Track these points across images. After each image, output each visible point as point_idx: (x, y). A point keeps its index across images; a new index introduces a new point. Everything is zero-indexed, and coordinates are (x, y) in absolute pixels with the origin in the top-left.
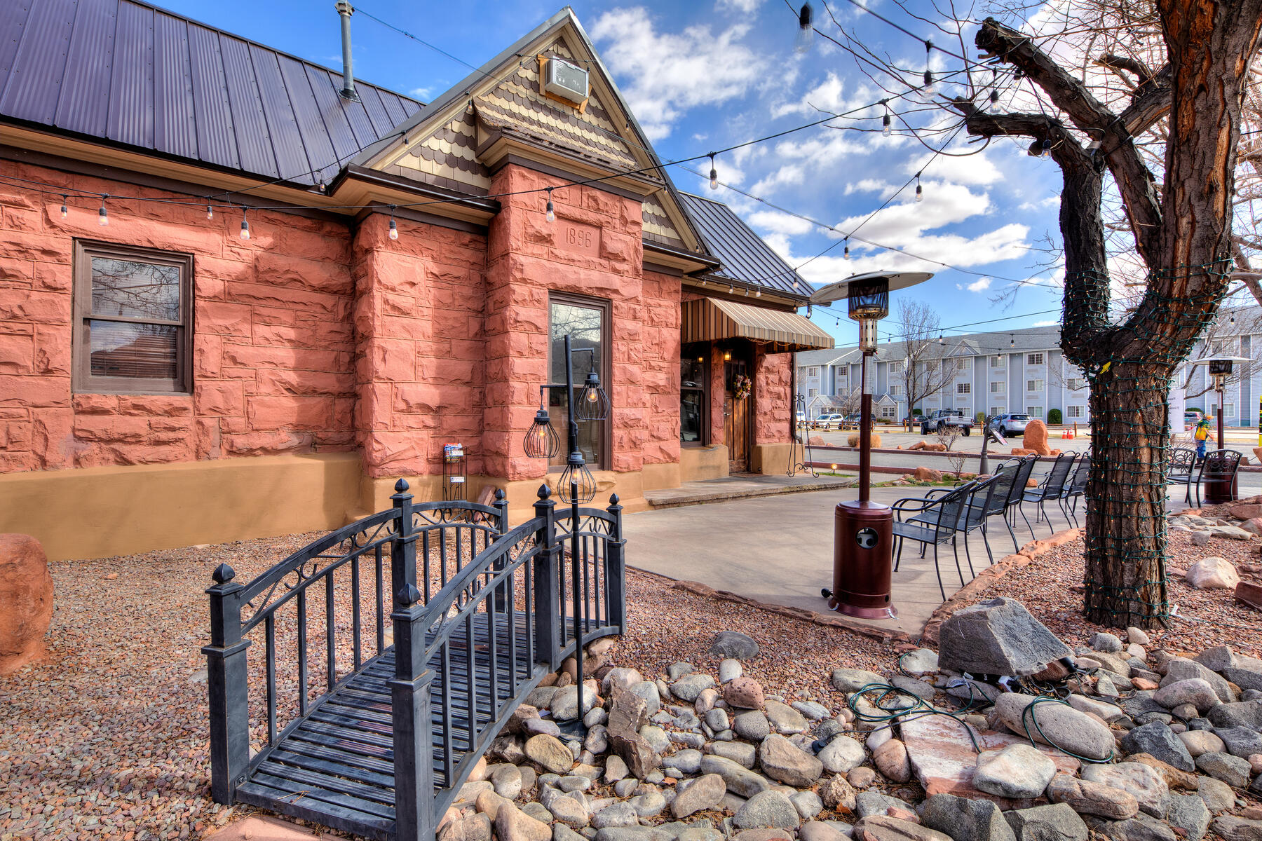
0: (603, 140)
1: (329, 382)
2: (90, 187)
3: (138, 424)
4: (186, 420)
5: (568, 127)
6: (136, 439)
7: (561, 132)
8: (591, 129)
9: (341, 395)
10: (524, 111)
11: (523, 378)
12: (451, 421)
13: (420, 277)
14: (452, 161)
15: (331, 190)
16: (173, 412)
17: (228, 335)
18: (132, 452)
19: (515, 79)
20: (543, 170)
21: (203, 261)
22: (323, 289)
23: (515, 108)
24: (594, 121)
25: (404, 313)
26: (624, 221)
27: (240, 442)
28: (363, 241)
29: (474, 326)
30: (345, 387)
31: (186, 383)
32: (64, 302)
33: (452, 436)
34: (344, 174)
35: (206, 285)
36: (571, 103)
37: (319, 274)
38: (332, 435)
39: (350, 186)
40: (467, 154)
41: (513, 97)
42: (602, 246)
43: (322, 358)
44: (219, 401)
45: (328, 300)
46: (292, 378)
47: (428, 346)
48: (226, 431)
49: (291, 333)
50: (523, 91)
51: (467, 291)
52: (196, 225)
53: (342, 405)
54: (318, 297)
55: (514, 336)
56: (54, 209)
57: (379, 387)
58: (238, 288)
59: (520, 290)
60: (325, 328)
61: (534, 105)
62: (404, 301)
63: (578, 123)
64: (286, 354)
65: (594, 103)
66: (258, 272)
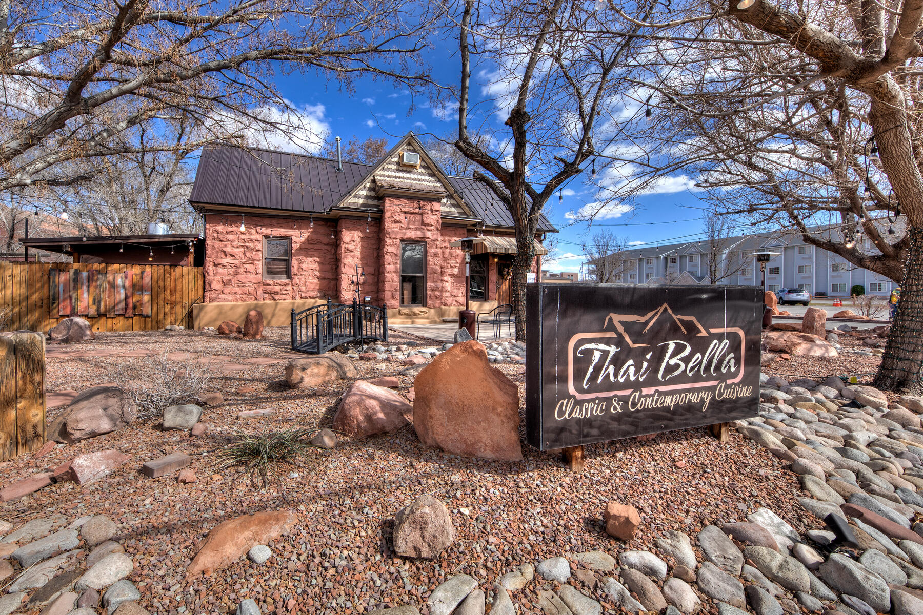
0: (427, 178)
1: (329, 275)
2: (266, 221)
3: (277, 288)
4: (289, 288)
5: (412, 176)
6: (277, 293)
7: (409, 179)
8: (422, 174)
9: (333, 279)
10: (394, 174)
11: (389, 272)
12: (367, 288)
13: (357, 239)
14: (367, 197)
15: (328, 213)
16: (286, 285)
17: (300, 262)
18: (277, 297)
19: (390, 163)
20: (398, 197)
21: (294, 239)
22: (327, 244)
23: (390, 173)
24: (423, 171)
25: (351, 251)
26: (432, 210)
27: (303, 295)
28: (338, 229)
29: (376, 254)
30: (334, 277)
31: (289, 277)
32: (260, 254)
33: (367, 294)
34: (331, 209)
35: (295, 246)
36: (414, 167)
37: (325, 240)
38: (330, 293)
39: (333, 212)
40: (372, 194)
41: (390, 170)
42: (423, 221)
43: (328, 267)
44: (298, 282)
45: (329, 248)
46: (318, 274)
47: (359, 262)
48: (300, 291)
49: (317, 259)
50: (394, 167)
51: (373, 242)
52: (292, 228)
53: (333, 283)
54: (326, 247)
55: (386, 257)
56: (259, 229)
57: (343, 276)
58: (303, 246)
59: (388, 241)
60: (328, 257)
61: (398, 170)
62: (351, 247)
63: (416, 173)
64: (316, 266)
65: (423, 164)
66: (308, 240)
